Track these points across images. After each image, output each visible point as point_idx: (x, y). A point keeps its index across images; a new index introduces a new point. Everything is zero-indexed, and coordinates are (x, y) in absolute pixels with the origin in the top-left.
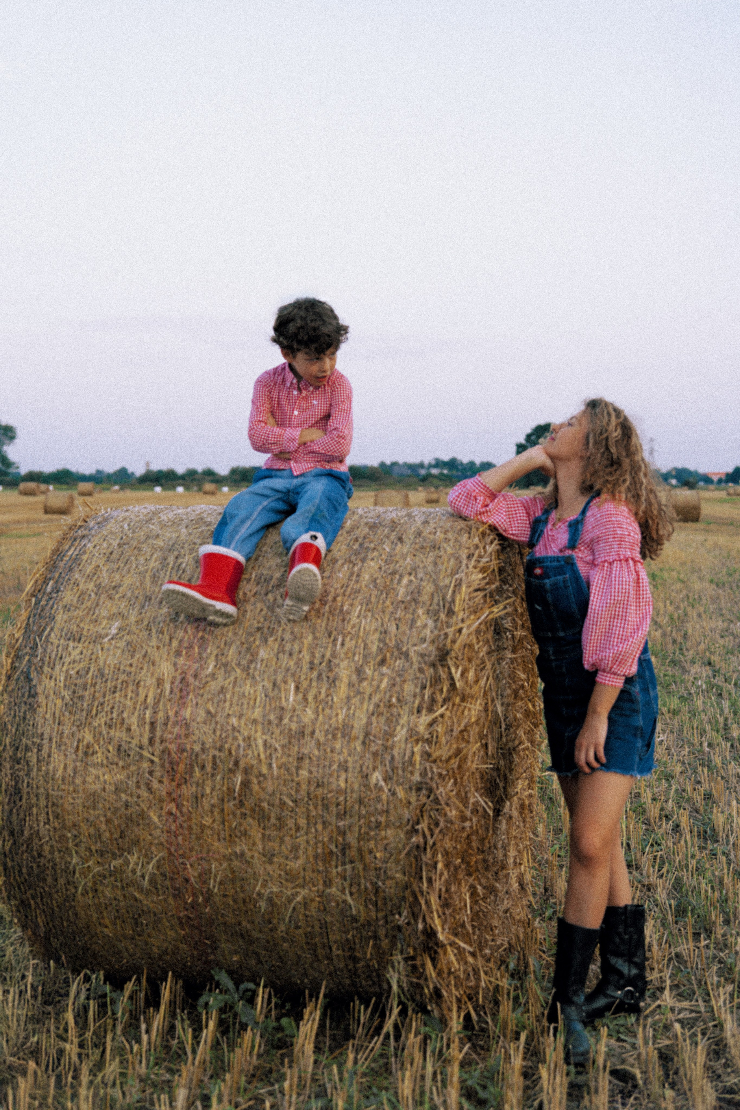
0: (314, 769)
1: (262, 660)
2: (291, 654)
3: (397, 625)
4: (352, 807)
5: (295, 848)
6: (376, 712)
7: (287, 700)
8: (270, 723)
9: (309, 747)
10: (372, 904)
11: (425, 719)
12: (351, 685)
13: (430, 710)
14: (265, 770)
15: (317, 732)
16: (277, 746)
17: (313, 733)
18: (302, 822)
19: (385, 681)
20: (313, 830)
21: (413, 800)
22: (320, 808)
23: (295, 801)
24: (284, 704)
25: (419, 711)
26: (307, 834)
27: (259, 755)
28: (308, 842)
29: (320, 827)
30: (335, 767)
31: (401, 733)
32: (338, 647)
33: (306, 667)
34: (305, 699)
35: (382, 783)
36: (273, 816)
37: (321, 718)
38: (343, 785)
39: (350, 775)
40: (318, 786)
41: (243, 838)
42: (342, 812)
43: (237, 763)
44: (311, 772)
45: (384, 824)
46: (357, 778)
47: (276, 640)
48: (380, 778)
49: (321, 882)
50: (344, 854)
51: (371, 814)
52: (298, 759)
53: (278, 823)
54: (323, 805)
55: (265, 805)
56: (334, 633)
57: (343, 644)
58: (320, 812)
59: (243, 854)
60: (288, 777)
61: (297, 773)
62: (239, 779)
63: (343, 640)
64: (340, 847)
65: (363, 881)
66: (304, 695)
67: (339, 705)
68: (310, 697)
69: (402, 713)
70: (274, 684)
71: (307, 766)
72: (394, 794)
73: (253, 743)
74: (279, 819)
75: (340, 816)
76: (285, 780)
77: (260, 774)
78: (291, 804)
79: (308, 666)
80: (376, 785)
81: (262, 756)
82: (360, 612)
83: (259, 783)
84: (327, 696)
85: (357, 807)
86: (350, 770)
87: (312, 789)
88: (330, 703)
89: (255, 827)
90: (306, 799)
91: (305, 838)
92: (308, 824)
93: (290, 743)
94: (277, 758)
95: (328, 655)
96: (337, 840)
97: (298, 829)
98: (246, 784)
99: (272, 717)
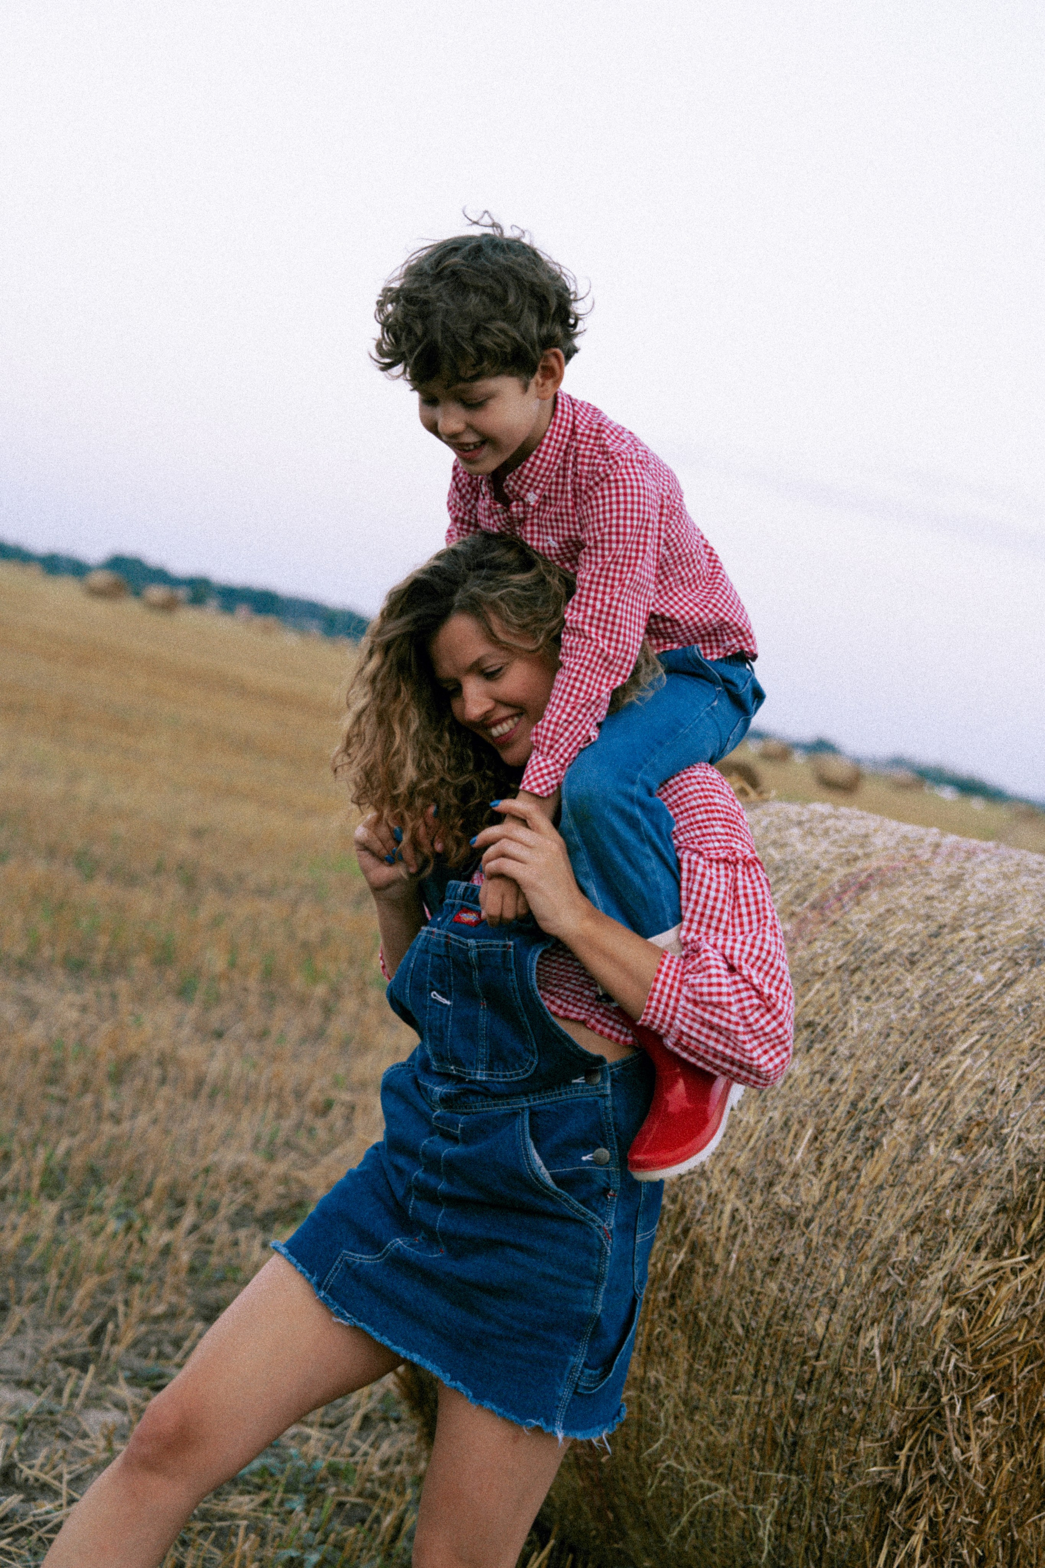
0: (789, 1286)
1: (790, 1076)
2: (831, 1080)
3: (1019, 1086)
4: (822, 1375)
5: (728, 1410)
6: (914, 1226)
7: (792, 1152)
8: (754, 1182)
9: (794, 1247)
10: (814, 1562)
11: (981, 1265)
12: (895, 1164)
13: (996, 1253)
14: (718, 1257)
15: (814, 1225)
16: (750, 1222)
17: (808, 1223)
18: (749, 1370)
19: (949, 1174)
20: (759, 1391)
21: (911, 1400)
22: (778, 1355)
23: (747, 1329)
24: (785, 1160)
25: (977, 1249)
26: (749, 1394)
27: (719, 1229)
28: (747, 1405)
29: (770, 1389)
30: (819, 1294)
31: (936, 1278)
32: (906, 1091)
33: (843, 1108)
34: (820, 1164)
35: (877, 1352)
36: (710, 1340)
37: (828, 1203)
38: (820, 1331)
39: (835, 1317)
40: (785, 1317)
41: (663, 1359)
42: (807, 1376)
43: (686, 1231)
44: (782, 1290)
45: (857, 1425)
46: (843, 1327)
47: (824, 1050)
48: (876, 1342)
49: (752, 1487)
50: (793, 1453)
51: (845, 1401)
52: (772, 1259)
53: (714, 1355)
54: (784, 1352)
55: (703, 1316)
56: (912, 1067)
57: (914, 1090)
58: (777, 1363)
59: (657, 1386)
60: (747, 1282)
61: (763, 1282)
62: (680, 1257)
63: (919, 1083)
64: (790, 1439)
65: (807, 1512)
66: (820, 1156)
67: (864, 1191)
68: (828, 1161)
69: (952, 1239)
70: (786, 1124)
71: (781, 1275)
72: (887, 1379)
73: (719, 1206)
74: (718, 1349)
75: (805, 1385)
76: (742, 1287)
77: (710, 1263)
78: (740, 1331)
79: (847, 1108)
80: (867, 1350)
81: (723, 1233)
82: (972, 1046)
83: (706, 1275)
84: (854, 1168)
85: (829, 1378)
86: (840, 1309)
87: (776, 1318)
88: (852, 1182)
89: (683, 1350)
90: (762, 1332)
91: (745, 1398)
92: (755, 1376)
93: (770, 1226)
94: (743, 1245)
95: (883, 1101)
96: (788, 1425)
97: (740, 1378)
98: (686, 1270)
99: (759, 1175)
